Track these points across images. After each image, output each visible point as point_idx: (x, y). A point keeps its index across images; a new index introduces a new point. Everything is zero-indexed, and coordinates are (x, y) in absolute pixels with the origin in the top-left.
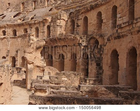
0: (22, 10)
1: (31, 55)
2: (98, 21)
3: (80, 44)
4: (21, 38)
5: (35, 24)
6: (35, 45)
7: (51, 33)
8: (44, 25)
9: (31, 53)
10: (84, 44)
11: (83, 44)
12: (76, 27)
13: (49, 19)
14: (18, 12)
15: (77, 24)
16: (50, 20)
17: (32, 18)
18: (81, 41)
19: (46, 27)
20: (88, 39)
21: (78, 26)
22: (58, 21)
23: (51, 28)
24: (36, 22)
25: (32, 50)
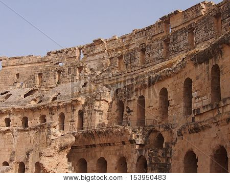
0: (37, 86)
1: (50, 159)
2: (161, 104)
3: (132, 142)
4: (35, 131)
5: (59, 107)
6: (58, 143)
7: (85, 123)
8: (74, 110)
9: (51, 156)
10: (140, 141)
11: (138, 141)
12: (125, 112)
13: (82, 100)
14: (32, 89)
15: (128, 107)
16: (83, 102)
17: (54, 99)
18: (133, 135)
19: (76, 113)
20: (146, 133)
21: (129, 111)
22: (97, 103)
23: (86, 115)
24: (60, 105)
25: (53, 152)
